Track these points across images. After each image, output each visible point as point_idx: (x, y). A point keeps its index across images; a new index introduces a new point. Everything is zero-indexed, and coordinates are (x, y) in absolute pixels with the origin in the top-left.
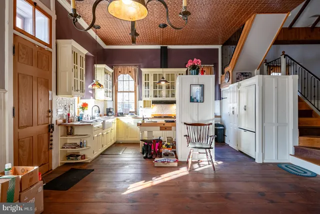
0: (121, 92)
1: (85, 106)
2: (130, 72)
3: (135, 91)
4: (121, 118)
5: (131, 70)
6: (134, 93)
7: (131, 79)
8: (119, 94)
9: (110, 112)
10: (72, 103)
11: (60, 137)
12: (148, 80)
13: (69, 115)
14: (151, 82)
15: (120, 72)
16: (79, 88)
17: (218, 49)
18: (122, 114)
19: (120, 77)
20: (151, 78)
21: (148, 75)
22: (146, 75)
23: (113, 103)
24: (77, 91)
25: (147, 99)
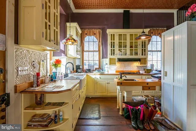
0: (87, 51)
1: (58, 62)
2: (95, 34)
3: (99, 50)
4: (90, 74)
5: (95, 32)
6: (98, 53)
7: (95, 39)
8: (85, 53)
9: (80, 68)
10: (43, 58)
11: (23, 111)
12: (114, 40)
13: (38, 74)
14: (117, 41)
15: (86, 34)
16: (52, 38)
17: (174, 13)
18: (89, 71)
19: (87, 38)
20: (117, 38)
21: (114, 35)
22: (111, 35)
23: (80, 61)
24: (50, 41)
25: (112, 57)
